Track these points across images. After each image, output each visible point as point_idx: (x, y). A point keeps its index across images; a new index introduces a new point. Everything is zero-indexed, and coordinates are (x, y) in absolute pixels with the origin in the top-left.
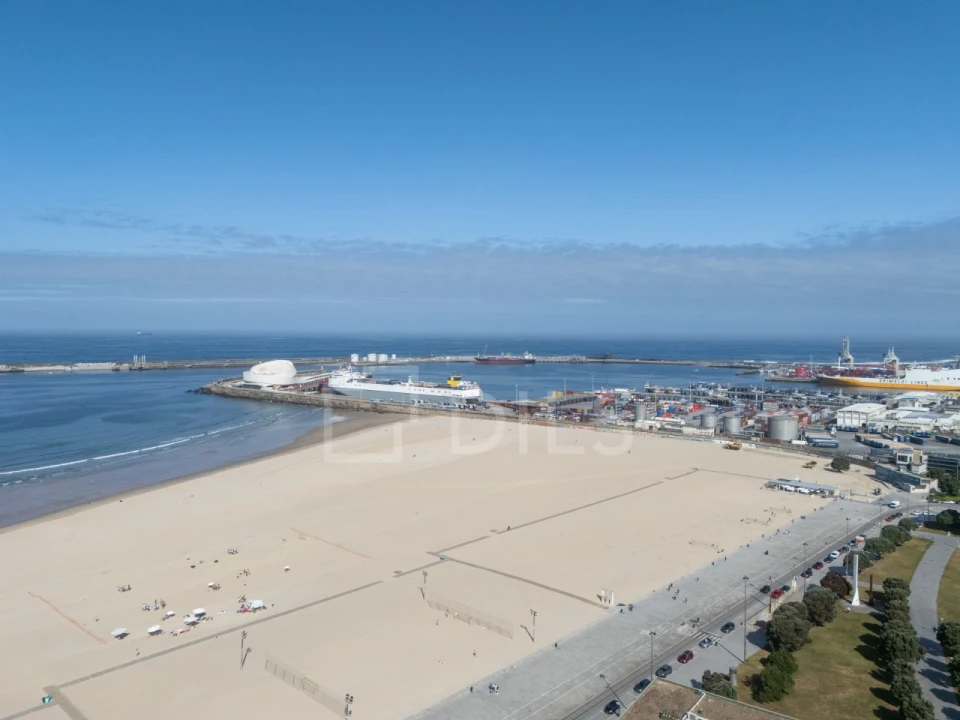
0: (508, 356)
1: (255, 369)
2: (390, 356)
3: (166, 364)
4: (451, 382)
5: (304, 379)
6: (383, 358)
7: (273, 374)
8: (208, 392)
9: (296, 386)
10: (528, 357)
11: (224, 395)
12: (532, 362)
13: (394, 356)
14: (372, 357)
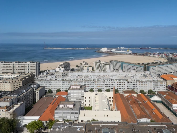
0: (146, 48)
1: (102, 49)
2: (124, 48)
3: (91, 48)
4: (128, 51)
5: (109, 50)
6: (123, 48)
7: (104, 49)
8: (96, 52)
9: (107, 51)
10: (150, 48)
11: (98, 52)
12: (151, 49)
13: (125, 48)
14: (121, 48)
